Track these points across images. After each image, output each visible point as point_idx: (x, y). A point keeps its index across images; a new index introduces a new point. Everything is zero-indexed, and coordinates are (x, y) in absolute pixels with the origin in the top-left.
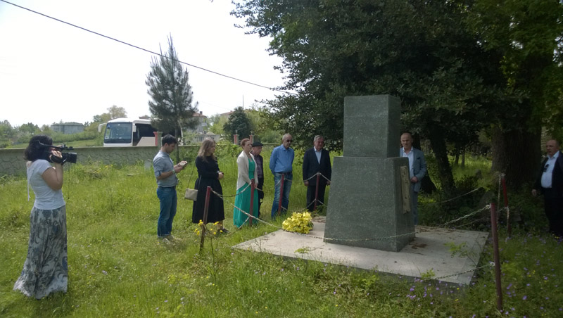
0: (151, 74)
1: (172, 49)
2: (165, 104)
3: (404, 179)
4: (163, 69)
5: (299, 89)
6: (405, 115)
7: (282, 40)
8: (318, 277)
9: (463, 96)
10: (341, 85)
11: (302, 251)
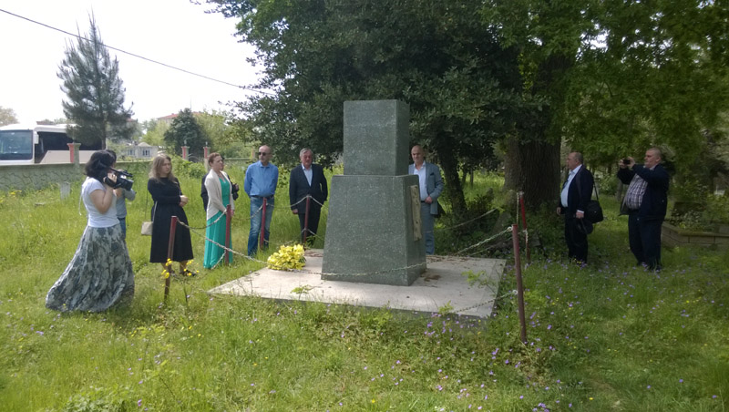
0: (64, 62)
1: (94, 29)
2: (86, 104)
3: (414, 200)
4: (81, 56)
5: (277, 88)
6: (413, 124)
7: (252, 23)
8: (319, 320)
9: (478, 102)
10: (334, 85)
11: (299, 291)
